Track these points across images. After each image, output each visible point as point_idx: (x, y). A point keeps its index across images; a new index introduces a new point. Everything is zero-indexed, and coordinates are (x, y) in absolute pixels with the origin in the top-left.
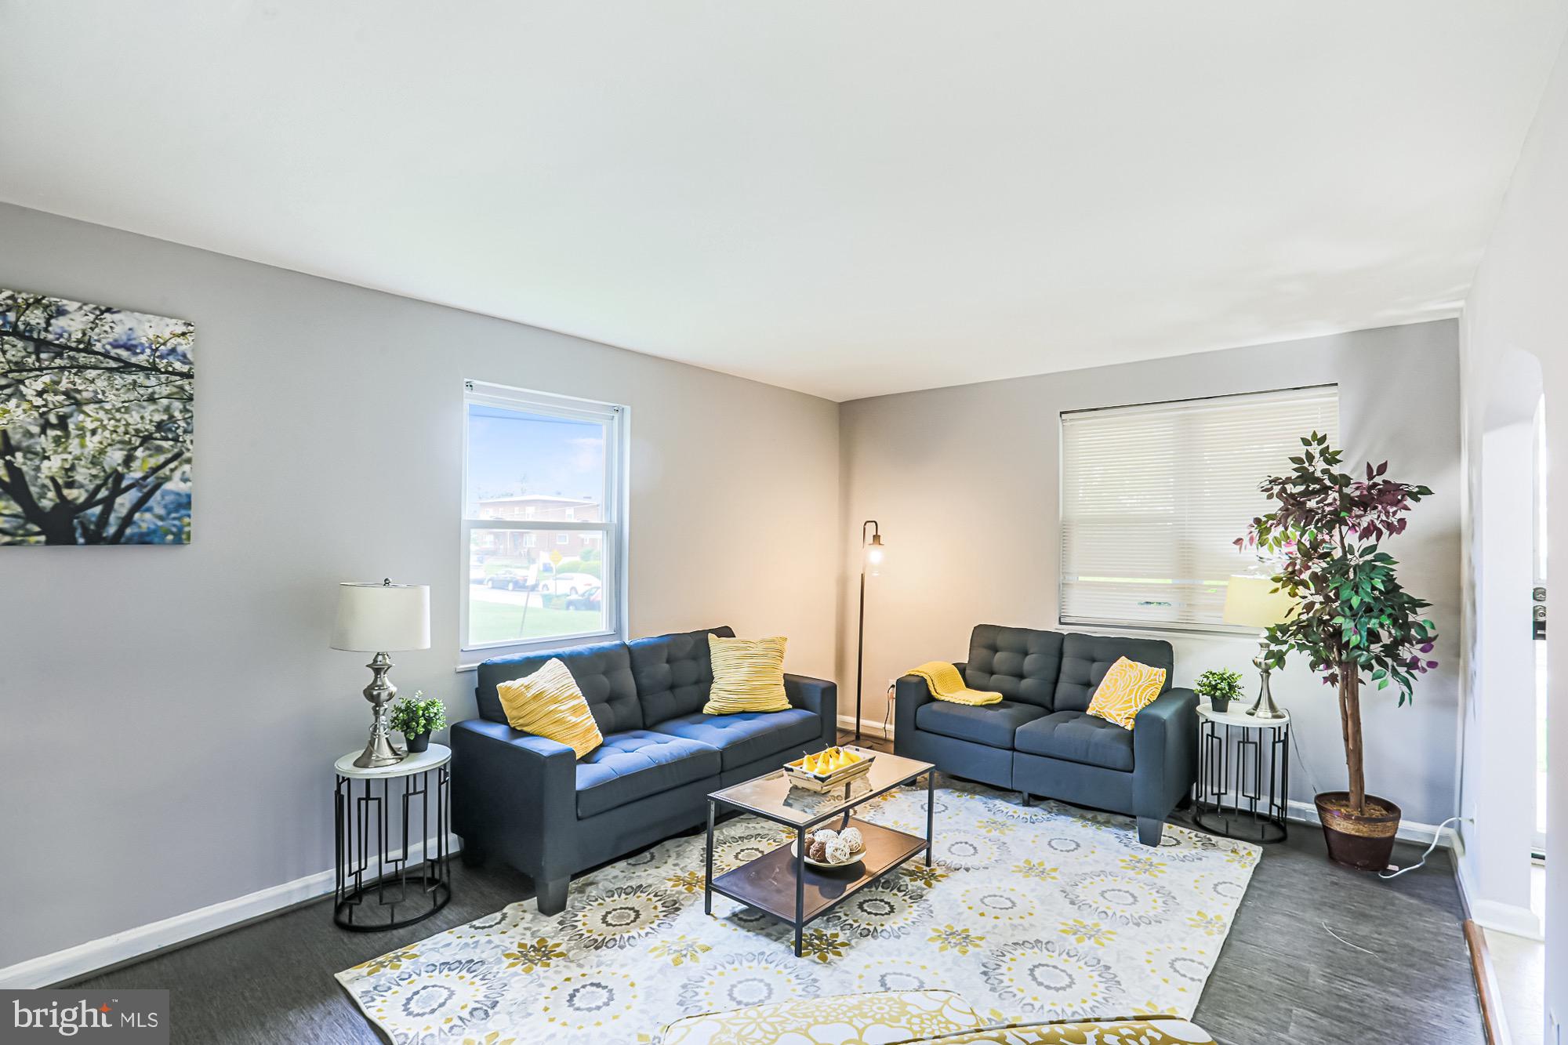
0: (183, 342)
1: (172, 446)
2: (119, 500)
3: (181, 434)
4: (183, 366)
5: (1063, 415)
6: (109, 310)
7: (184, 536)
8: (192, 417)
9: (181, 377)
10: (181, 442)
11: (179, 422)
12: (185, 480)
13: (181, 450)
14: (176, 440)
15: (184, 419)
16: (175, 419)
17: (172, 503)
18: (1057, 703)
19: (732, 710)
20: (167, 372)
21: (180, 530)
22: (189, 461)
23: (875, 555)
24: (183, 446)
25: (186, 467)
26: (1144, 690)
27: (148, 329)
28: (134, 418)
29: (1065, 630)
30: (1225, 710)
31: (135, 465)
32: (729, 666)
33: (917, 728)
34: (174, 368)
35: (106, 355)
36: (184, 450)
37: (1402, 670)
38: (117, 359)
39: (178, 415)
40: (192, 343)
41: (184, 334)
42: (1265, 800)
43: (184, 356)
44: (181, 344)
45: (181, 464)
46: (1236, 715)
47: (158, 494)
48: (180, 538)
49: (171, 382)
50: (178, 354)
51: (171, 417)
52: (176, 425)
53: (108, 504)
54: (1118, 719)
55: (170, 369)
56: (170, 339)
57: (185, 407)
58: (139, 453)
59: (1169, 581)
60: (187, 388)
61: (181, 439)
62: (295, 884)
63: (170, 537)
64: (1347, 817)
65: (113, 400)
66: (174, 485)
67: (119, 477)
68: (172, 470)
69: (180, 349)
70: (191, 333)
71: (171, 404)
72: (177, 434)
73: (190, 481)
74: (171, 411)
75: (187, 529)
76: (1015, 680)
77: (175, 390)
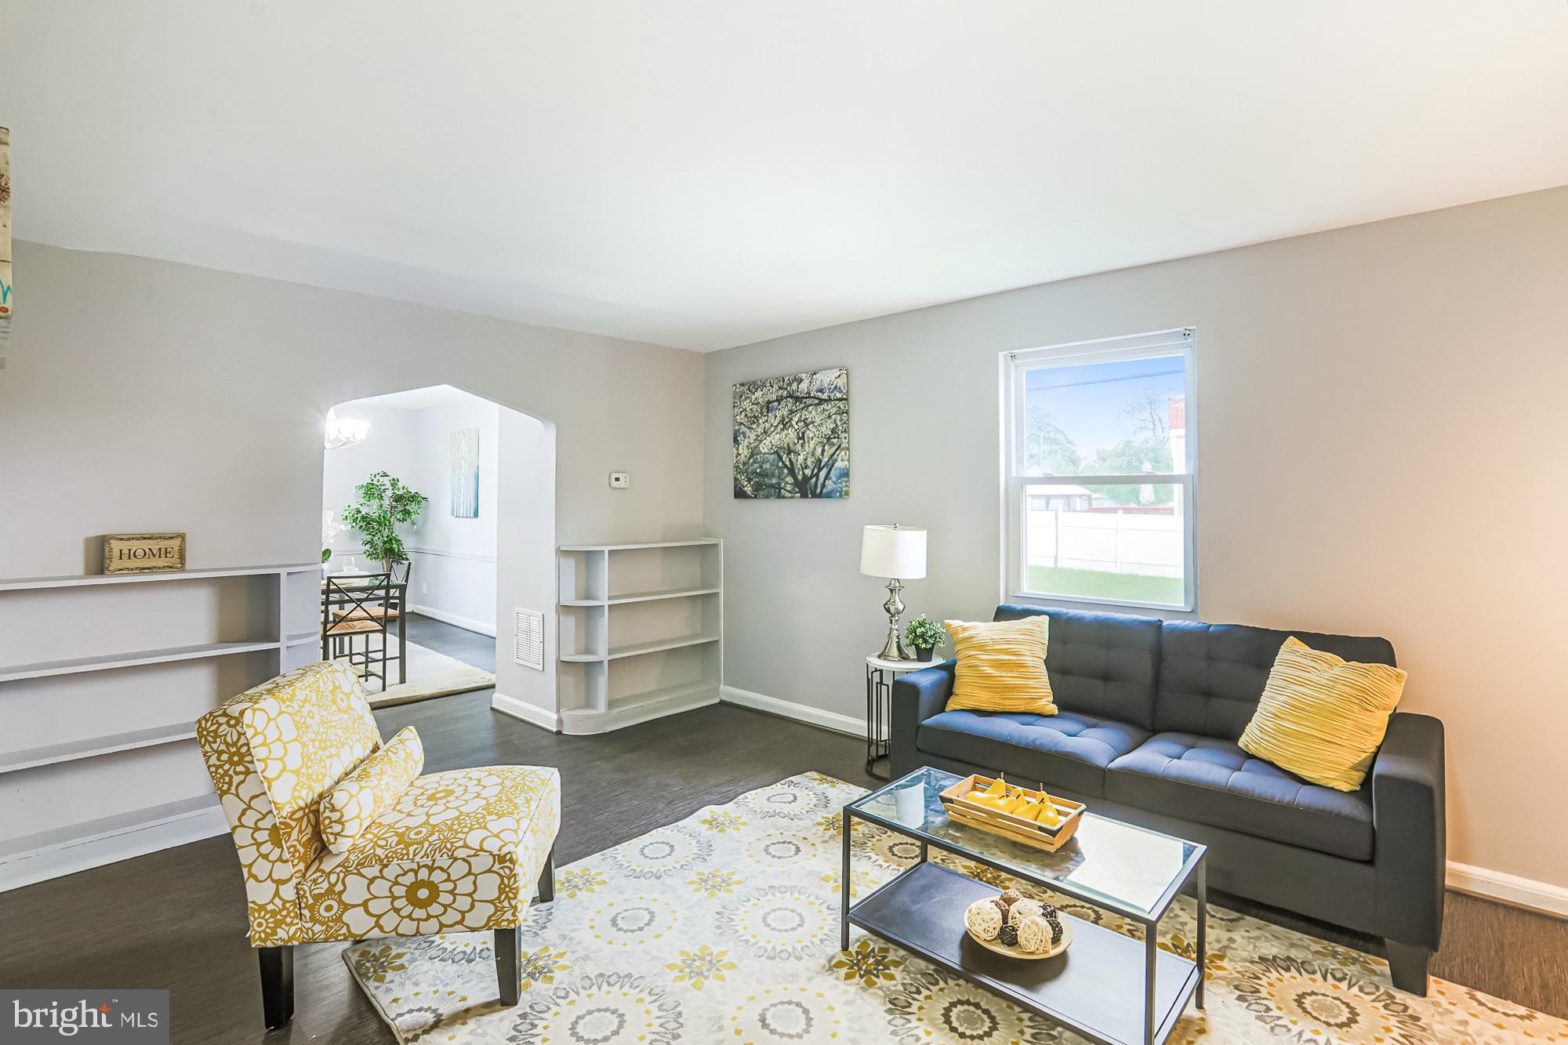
0: (840, 381)
1: (838, 442)
2: (821, 474)
3: (840, 434)
4: (840, 394)
6: (815, 374)
7: (846, 493)
9: (840, 401)
10: (840, 440)
15: (842, 425)
17: (840, 474)
20: (835, 400)
21: (844, 489)
22: (844, 449)
25: (843, 453)
27: (826, 378)
28: (823, 429)
31: (825, 454)
34: (838, 397)
35: (814, 398)
36: (841, 444)
38: (818, 399)
39: (839, 422)
40: (843, 381)
41: (840, 376)
43: (840, 389)
45: (841, 451)
47: (833, 469)
48: (843, 494)
49: (837, 405)
51: (837, 424)
52: (839, 429)
53: (817, 475)
56: (835, 380)
57: (842, 417)
58: (826, 448)
60: (842, 406)
61: (840, 437)
63: (840, 494)
65: (818, 421)
66: (839, 463)
67: (820, 461)
68: (839, 455)
69: (839, 385)
70: (842, 374)
71: (837, 417)
73: (847, 461)
75: (847, 488)
77: (838, 409)
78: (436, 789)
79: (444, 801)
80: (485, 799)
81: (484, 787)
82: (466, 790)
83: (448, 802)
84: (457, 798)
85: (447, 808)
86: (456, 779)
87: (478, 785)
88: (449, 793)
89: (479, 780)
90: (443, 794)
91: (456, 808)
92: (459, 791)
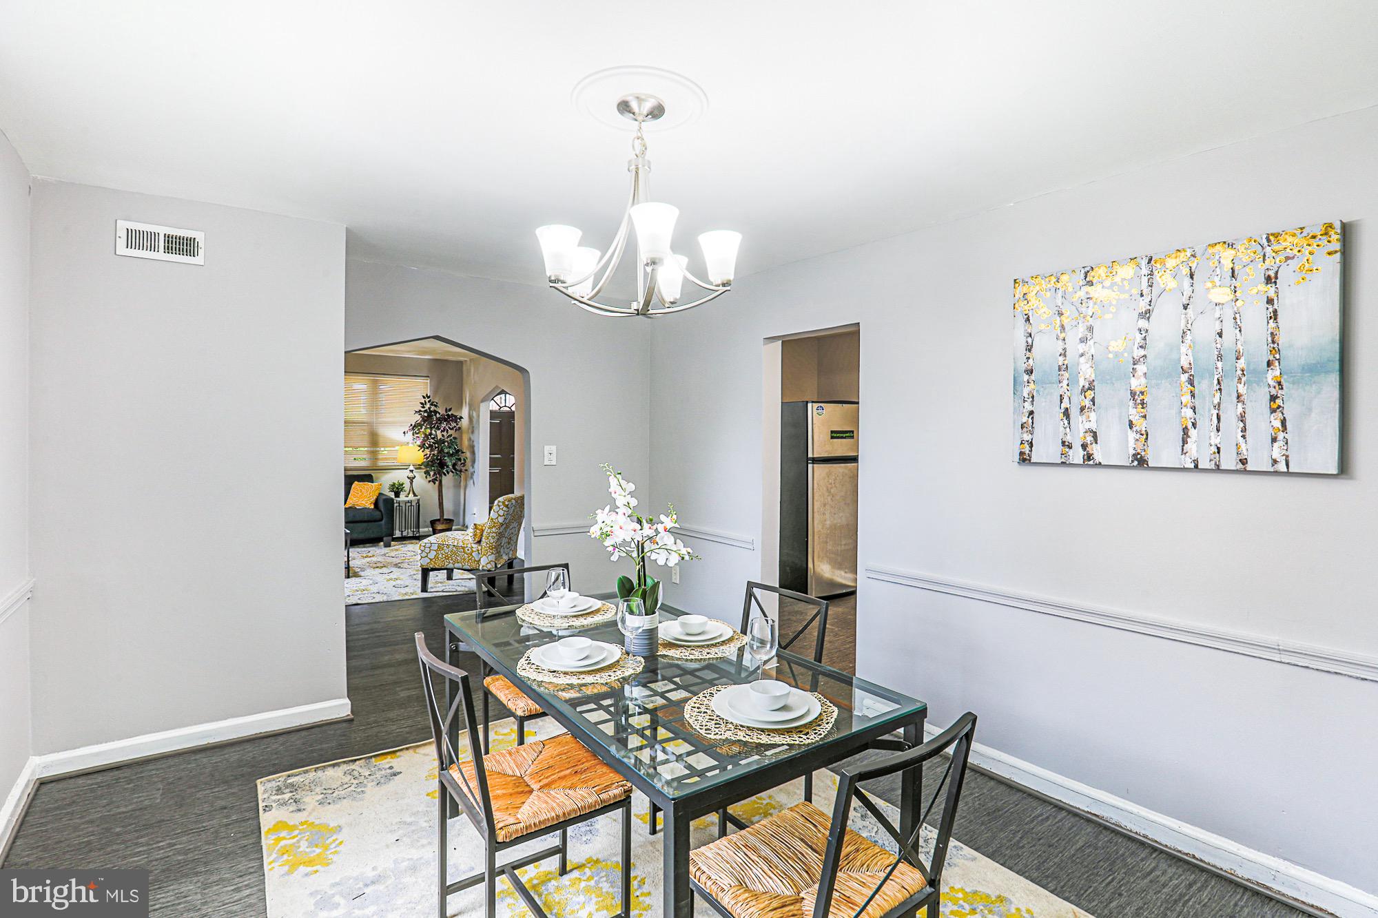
26: (375, 492)
30: (399, 497)
37: (459, 473)
42: (409, 530)
46: (402, 497)
54: (366, 505)
59: (366, 449)
64: (442, 524)
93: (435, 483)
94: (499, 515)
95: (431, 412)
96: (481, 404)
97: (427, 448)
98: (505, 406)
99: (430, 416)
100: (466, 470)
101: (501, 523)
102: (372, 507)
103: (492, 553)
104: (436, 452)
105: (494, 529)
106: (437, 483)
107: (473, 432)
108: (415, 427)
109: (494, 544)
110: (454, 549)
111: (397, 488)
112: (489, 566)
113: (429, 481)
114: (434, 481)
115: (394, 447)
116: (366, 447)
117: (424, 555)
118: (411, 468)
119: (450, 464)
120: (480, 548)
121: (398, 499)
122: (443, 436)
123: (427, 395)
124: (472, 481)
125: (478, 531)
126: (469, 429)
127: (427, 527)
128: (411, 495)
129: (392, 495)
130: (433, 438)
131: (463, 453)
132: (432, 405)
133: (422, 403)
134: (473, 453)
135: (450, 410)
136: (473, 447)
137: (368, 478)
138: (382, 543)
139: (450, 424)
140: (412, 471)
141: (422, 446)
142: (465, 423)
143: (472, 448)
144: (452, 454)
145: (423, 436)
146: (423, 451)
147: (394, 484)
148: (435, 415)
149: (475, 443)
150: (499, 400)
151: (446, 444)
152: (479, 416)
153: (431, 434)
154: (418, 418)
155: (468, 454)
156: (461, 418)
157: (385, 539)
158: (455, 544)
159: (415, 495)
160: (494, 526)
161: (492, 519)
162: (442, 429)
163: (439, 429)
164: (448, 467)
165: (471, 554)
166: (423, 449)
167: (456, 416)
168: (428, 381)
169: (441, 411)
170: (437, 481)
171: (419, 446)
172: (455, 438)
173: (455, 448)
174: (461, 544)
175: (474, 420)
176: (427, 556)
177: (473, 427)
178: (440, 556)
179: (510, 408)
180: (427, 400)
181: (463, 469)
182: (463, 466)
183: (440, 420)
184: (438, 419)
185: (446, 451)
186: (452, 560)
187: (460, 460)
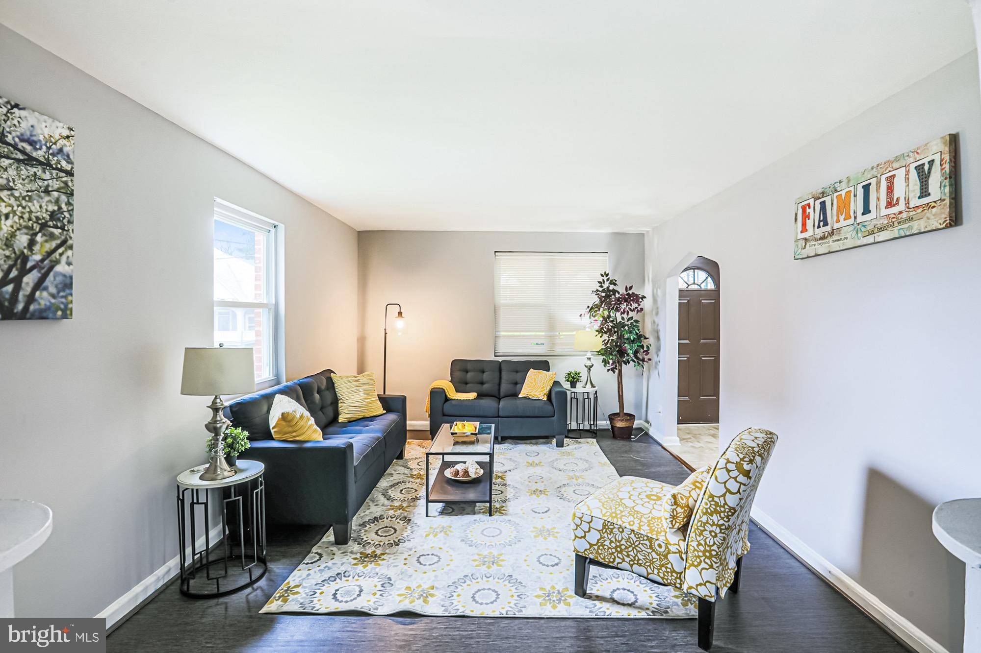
0: (68, 144)
1: (60, 233)
2: (25, 280)
3: (66, 223)
4: (67, 165)
5: (496, 253)
6: (17, 106)
7: (68, 312)
8: (72, 210)
9: (66, 174)
10: (66, 230)
11: (65, 213)
12: (69, 264)
13: (66, 238)
14: (63, 228)
15: (68, 211)
16: (62, 210)
17: (61, 283)
18: (502, 394)
19: (357, 418)
20: (57, 169)
21: (66, 305)
22: (71, 247)
23: (400, 323)
24: (67, 234)
25: (69, 253)
26: (549, 382)
27: (44, 129)
28: (35, 207)
29: (500, 359)
30: (575, 387)
31: (36, 248)
32: (352, 392)
33: (444, 415)
34: (61, 166)
35: (15, 147)
36: (69, 238)
37: (641, 362)
38: (23, 152)
39: (63, 206)
40: (73, 146)
41: (68, 137)
42: (586, 423)
43: (68, 156)
44: (65, 145)
45: (66, 250)
46: (579, 388)
47: (51, 275)
49: (60, 177)
50: (64, 154)
51: (60, 208)
52: (63, 216)
53: (18, 283)
54: (540, 396)
55: (59, 166)
56: (59, 139)
57: (68, 200)
58: (39, 238)
59: (543, 334)
60: (70, 184)
61: (66, 228)
62: (137, 589)
63: (60, 313)
64: (622, 420)
65: (20, 188)
66: (61, 268)
67: (25, 259)
68: (61, 255)
69: (66, 150)
70: (73, 137)
71: (59, 196)
72: (64, 223)
73: (72, 264)
74: (60, 203)
75: (70, 306)
76: (480, 385)
77: (62, 185)
78: (655, 503)
79: (653, 493)
80: (632, 486)
81: (629, 492)
82: (640, 494)
83: (650, 491)
84: (645, 492)
85: (652, 489)
86: (642, 505)
87: (632, 495)
88: (648, 496)
89: (630, 498)
90: (652, 497)
91: (647, 487)
92: (643, 496)
93: (614, 372)
94: (728, 491)
95: (610, 291)
96: (668, 280)
97: (606, 333)
98: (694, 283)
99: (608, 296)
100: (650, 359)
101: (731, 508)
102: (545, 399)
103: (711, 567)
104: (615, 337)
105: (715, 518)
106: (617, 371)
107: (657, 314)
108: (593, 309)
109: (715, 547)
110: (632, 536)
111: (573, 378)
112: (703, 592)
113: (608, 370)
114: (613, 370)
115: (572, 331)
116: (542, 331)
117: (580, 533)
118: (589, 355)
119: (630, 352)
120: (683, 545)
121: (574, 390)
122: (623, 319)
123: (605, 272)
124: (656, 372)
125: (679, 510)
126: (652, 311)
127: (606, 420)
128: (589, 385)
129: (567, 385)
130: (612, 321)
131: (646, 338)
132: (610, 283)
133: (599, 282)
134: (658, 338)
135: (631, 288)
136: (657, 332)
137: (544, 366)
138: (555, 439)
139: (631, 305)
140: (589, 359)
141: (600, 331)
142: (647, 304)
143: (657, 334)
144: (633, 341)
145: (601, 319)
146: (601, 337)
147: (569, 374)
148: (614, 294)
149: (660, 328)
150: (686, 277)
151: (626, 328)
152: (664, 295)
153: (609, 317)
154: (596, 300)
155: (651, 341)
156: (644, 297)
157: (556, 437)
158: (635, 528)
159: (593, 386)
160: (716, 512)
161: (712, 496)
162: (622, 310)
163: (618, 311)
164: (628, 355)
165: (666, 556)
166: (600, 335)
167: (637, 296)
168: (607, 258)
169: (622, 290)
170: (616, 368)
171: (597, 331)
172: (637, 321)
173: (637, 334)
174: (645, 530)
175: (659, 300)
176: (584, 537)
177: (657, 308)
178: (607, 543)
179: (699, 286)
180: (605, 279)
181: (646, 358)
182: (646, 355)
183: (619, 301)
184: (618, 299)
185: (626, 336)
186: (628, 556)
187: (642, 347)
